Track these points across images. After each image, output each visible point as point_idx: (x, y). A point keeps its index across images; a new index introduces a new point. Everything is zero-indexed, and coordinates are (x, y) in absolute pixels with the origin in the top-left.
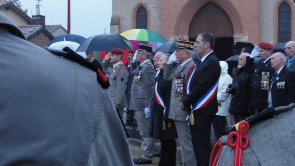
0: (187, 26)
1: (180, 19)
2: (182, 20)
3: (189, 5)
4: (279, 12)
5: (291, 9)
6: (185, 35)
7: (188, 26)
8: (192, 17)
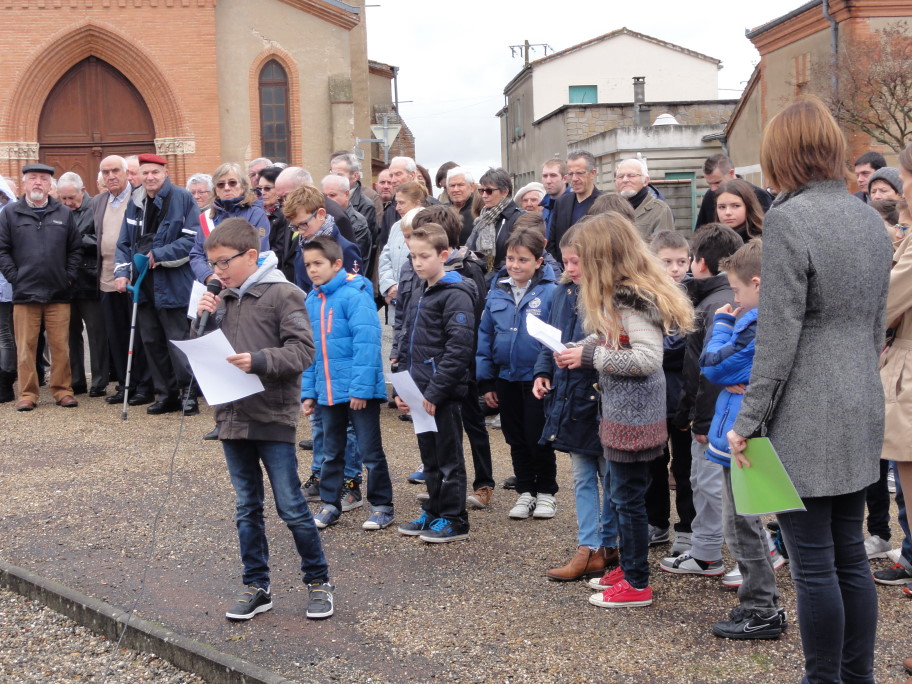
0: (34, 115)
1: (18, 101)
2: (23, 104)
3: (41, 65)
4: (261, 84)
5: (289, 76)
6: (32, 140)
7: (38, 116)
8: (47, 93)
